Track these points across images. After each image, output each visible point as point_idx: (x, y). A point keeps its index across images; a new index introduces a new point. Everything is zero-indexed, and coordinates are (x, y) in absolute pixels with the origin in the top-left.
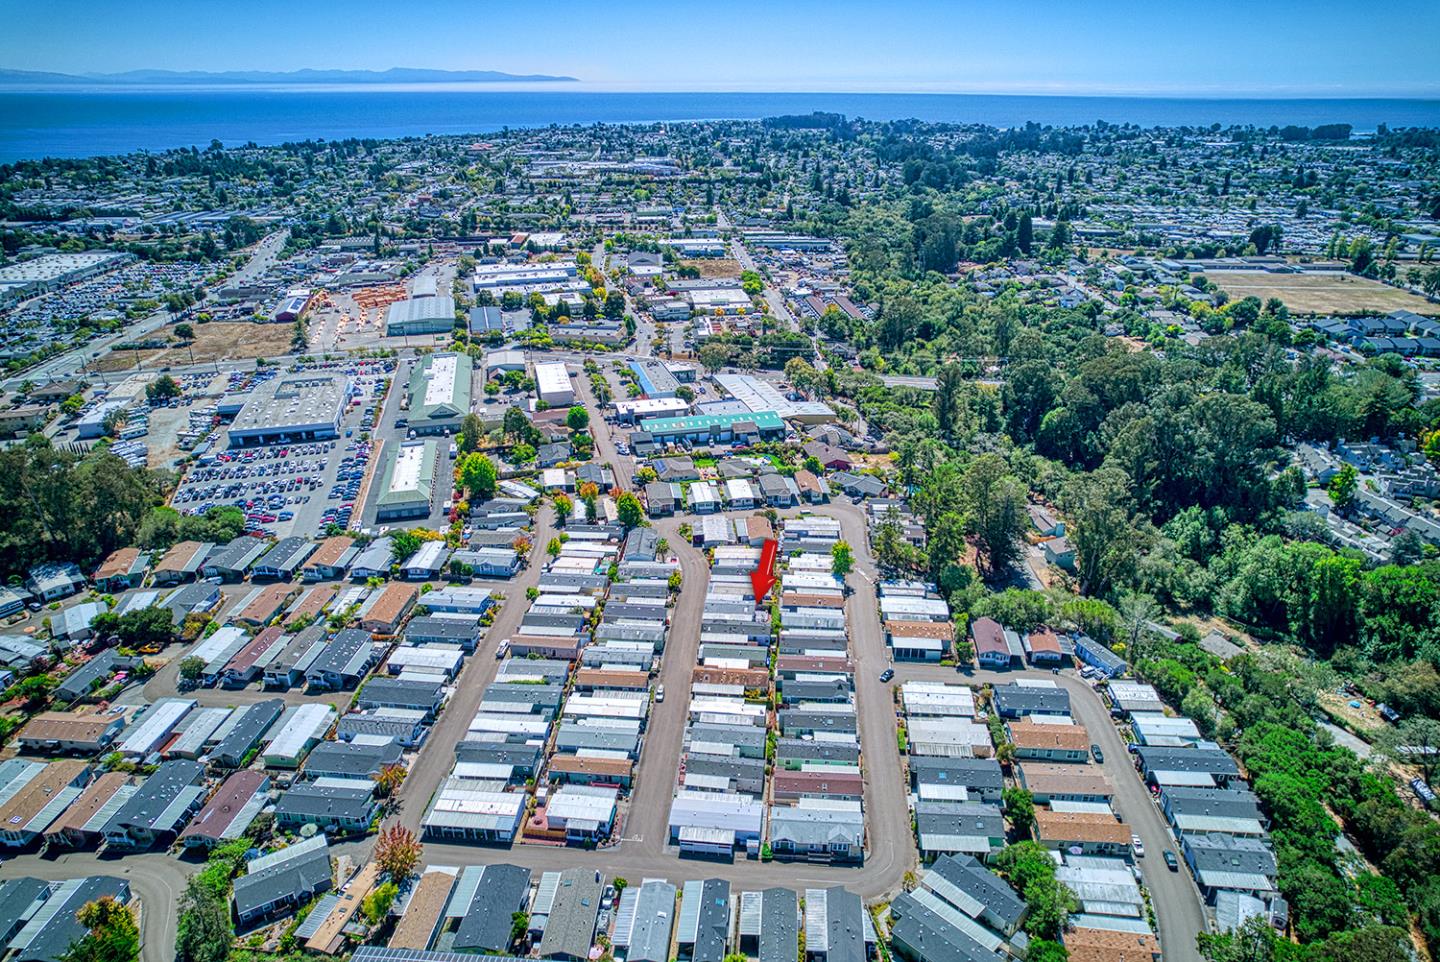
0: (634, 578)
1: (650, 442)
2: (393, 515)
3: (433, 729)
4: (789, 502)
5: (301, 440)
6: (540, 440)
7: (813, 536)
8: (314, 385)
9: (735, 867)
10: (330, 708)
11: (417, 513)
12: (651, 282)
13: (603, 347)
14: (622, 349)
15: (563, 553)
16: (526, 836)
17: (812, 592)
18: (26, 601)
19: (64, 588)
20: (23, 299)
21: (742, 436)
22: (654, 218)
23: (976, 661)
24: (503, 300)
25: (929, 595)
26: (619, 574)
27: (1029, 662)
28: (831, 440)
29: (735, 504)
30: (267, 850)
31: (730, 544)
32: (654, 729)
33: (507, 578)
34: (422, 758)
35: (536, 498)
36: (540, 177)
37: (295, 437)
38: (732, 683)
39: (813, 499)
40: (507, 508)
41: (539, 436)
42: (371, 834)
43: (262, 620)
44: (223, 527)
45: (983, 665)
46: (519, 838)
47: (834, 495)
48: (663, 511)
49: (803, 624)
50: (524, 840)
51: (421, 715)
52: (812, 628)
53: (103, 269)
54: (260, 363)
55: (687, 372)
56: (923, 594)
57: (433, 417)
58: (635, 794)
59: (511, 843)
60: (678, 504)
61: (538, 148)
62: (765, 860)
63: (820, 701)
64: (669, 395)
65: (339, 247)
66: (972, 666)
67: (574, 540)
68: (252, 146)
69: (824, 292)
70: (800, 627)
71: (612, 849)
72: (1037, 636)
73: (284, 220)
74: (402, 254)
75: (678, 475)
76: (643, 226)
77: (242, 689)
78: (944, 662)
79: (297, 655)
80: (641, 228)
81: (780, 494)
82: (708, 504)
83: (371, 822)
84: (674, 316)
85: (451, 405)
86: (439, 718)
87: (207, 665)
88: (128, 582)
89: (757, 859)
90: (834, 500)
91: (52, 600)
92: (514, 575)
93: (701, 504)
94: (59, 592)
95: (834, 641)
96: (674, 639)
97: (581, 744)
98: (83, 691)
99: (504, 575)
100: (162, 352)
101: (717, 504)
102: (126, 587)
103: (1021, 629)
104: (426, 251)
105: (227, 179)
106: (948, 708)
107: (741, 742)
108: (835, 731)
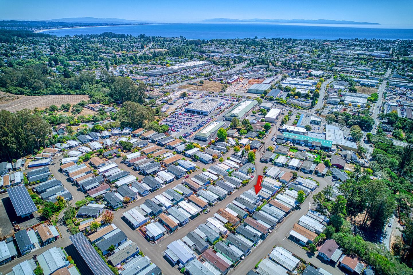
0: (235, 177)
1: (282, 139)
2: (198, 138)
3: (151, 193)
4: (308, 172)
5: (199, 114)
6: (251, 130)
7: (304, 186)
8: (213, 101)
9: (173, 269)
10: (136, 178)
11: (204, 140)
12: (337, 91)
13: (300, 107)
14: (306, 109)
15: (224, 162)
16: (140, 229)
17: (283, 203)
18: (119, 134)
19: (127, 133)
20: (183, 70)
21: (314, 146)
22: (361, 71)
23: (316, 253)
24: (285, 88)
25: (324, 223)
26: (232, 174)
27: (339, 266)
28: (347, 157)
29: (289, 166)
30: (96, 203)
31: (273, 178)
32: (196, 220)
33: (205, 164)
34: (142, 199)
35: (234, 145)
36: (336, 54)
37: (198, 113)
38: (226, 218)
39: (318, 174)
40: (223, 145)
41: (251, 128)
42: (115, 211)
43: (146, 153)
44: (161, 129)
45: (319, 257)
46: (138, 229)
47: (328, 175)
48: (265, 161)
49: (268, 212)
50: (138, 230)
51: (149, 188)
52: (270, 214)
53: (203, 65)
54: (209, 93)
55: (318, 121)
56: (321, 221)
57: (231, 116)
58: (172, 234)
59: (135, 229)
60: (271, 160)
61: (345, 45)
62: (181, 272)
63: (245, 237)
64: (303, 127)
65: (259, 67)
66: (313, 255)
67: (231, 160)
68: (264, 38)
69: (404, 105)
70: (266, 213)
71: (152, 244)
72: (349, 258)
73: (254, 58)
74: (273, 71)
75: (280, 152)
76: (355, 73)
77: (129, 167)
78: (305, 247)
79: (143, 164)
80: (354, 74)
81: (306, 169)
82: (280, 163)
83: (117, 208)
84: (333, 103)
85: (237, 114)
86: (155, 192)
87: (127, 158)
88: (137, 136)
89: (180, 270)
90: (326, 177)
91: (123, 135)
92: (208, 164)
93: (278, 163)
94: (125, 134)
95: (271, 221)
96: (228, 199)
97: (172, 214)
98: (107, 155)
99: (205, 163)
100: (195, 86)
101: (283, 164)
102: (136, 137)
103: (346, 252)
104: (280, 71)
105: (250, 46)
106: (284, 262)
107: (209, 236)
108: (238, 248)
